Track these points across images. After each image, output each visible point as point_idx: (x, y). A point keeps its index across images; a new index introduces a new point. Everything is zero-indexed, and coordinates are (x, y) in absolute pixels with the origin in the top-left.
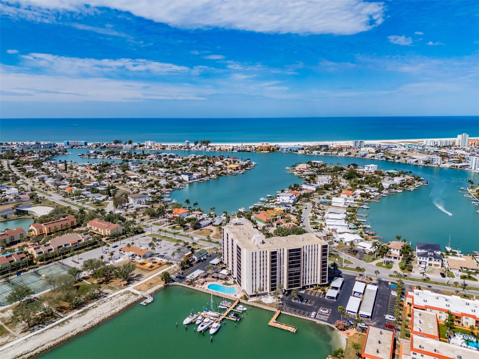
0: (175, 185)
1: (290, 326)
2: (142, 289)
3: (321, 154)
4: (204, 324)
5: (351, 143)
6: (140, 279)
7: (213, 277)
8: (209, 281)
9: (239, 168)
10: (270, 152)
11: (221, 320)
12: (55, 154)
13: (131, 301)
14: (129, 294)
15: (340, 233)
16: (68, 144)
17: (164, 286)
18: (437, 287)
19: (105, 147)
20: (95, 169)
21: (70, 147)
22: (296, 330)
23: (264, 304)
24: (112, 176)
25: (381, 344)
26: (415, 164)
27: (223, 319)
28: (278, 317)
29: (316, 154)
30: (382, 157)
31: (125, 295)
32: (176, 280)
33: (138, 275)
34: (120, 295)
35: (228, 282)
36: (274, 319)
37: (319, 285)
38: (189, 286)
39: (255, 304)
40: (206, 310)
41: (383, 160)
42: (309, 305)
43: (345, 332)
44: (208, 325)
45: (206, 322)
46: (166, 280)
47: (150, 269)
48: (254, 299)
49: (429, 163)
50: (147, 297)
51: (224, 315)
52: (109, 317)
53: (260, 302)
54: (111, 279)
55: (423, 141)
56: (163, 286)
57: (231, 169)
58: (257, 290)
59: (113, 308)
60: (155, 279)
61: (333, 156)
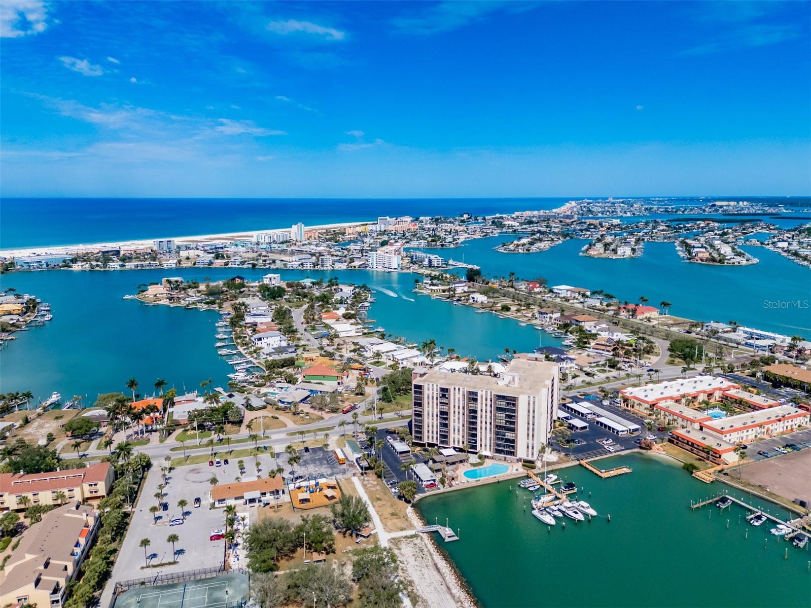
2: (402, 526)
9: (24, 310)
14: (406, 542)
31: (403, 546)
43: (653, 449)
50: (432, 529)
60: (380, 507)
61: (153, 268)
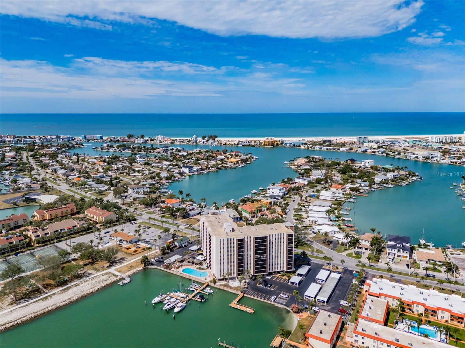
0: (175, 177)
1: (248, 308)
2: (123, 271)
3: (323, 149)
4: (170, 303)
5: (355, 139)
6: (123, 262)
7: (189, 262)
8: (184, 265)
9: (240, 162)
10: (274, 147)
11: (187, 300)
12: (72, 147)
13: (110, 281)
14: (110, 275)
15: (319, 225)
16: (85, 137)
17: (144, 269)
18: (400, 277)
19: (118, 141)
20: (104, 161)
21: (87, 140)
22: (254, 311)
23: (231, 288)
24: (118, 168)
25: (326, 326)
26: (415, 159)
27: (189, 300)
28: (240, 299)
29: (319, 149)
30: (382, 153)
31: (106, 276)
32: (155, 264)
33: (121, 258)
34: (102, 275)
35: (202, 267)
36: (235, 302)
37: (285, 272)
38: (165, 270)
39: (222, 288)
40: (175, 291)
41: (383, 156)
42: (272, 289)
43: (298, 314)
44: (174, 304)
45: (173, 302)
46: (145, 263)
47: (134, 253)
48: (222, 283)
49: (428, 159)
50: (126, 278)
51: (191, 296)
52: (88, 294)
53: (227, 286)
54: (97, 261)
55: (428, 137)
56: (142, 269)
57: (232, 163)
58: (225, 274)
59: (93, 286)
60: (136, 262)
61: (334, 151)
